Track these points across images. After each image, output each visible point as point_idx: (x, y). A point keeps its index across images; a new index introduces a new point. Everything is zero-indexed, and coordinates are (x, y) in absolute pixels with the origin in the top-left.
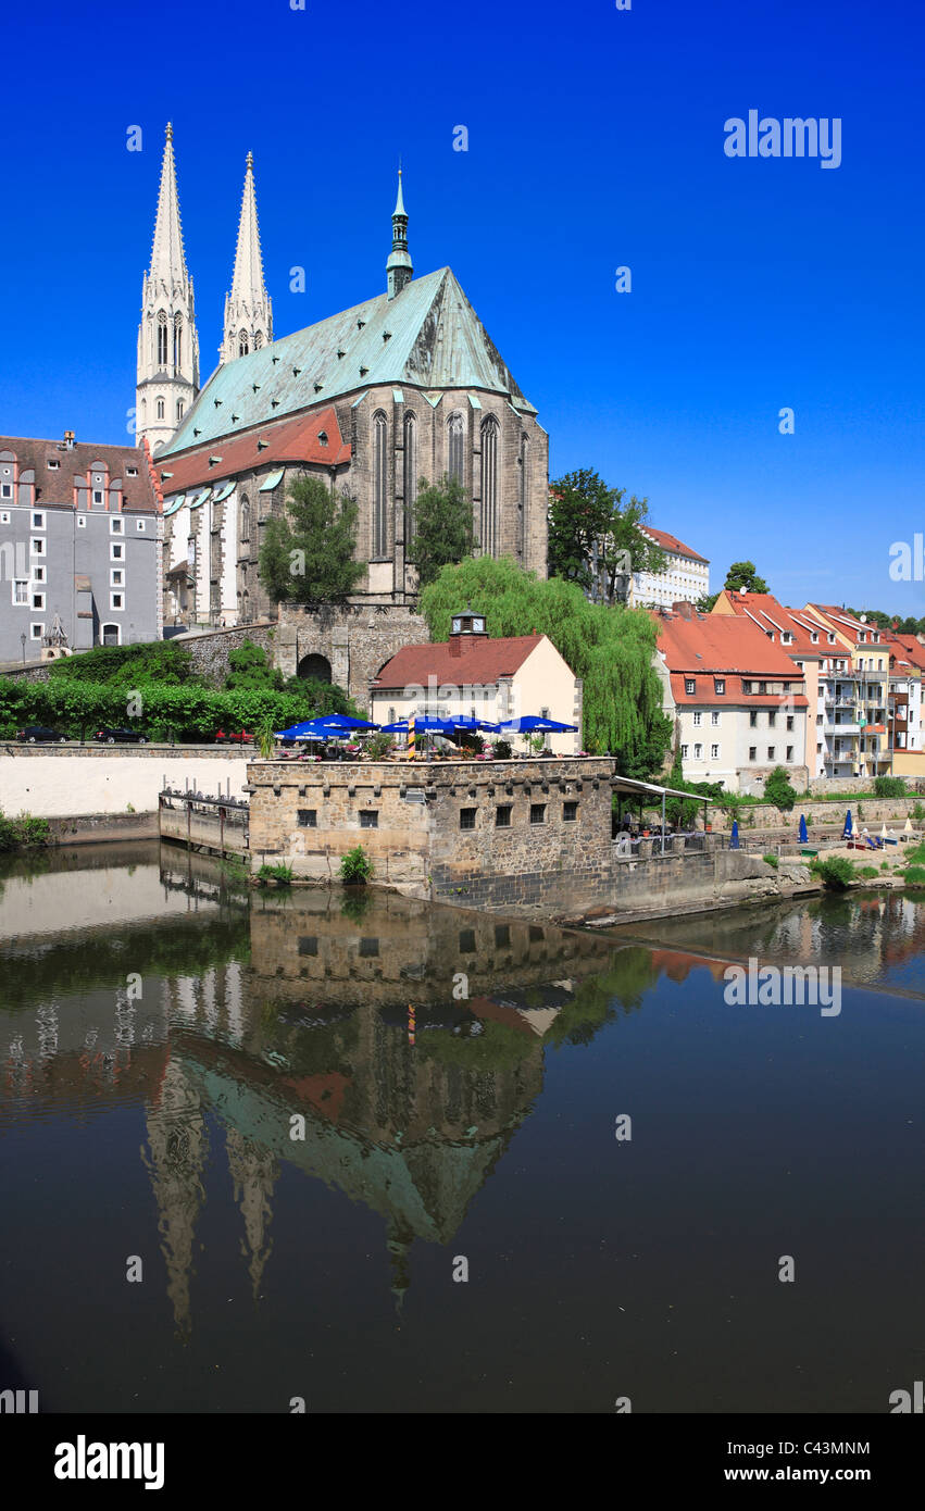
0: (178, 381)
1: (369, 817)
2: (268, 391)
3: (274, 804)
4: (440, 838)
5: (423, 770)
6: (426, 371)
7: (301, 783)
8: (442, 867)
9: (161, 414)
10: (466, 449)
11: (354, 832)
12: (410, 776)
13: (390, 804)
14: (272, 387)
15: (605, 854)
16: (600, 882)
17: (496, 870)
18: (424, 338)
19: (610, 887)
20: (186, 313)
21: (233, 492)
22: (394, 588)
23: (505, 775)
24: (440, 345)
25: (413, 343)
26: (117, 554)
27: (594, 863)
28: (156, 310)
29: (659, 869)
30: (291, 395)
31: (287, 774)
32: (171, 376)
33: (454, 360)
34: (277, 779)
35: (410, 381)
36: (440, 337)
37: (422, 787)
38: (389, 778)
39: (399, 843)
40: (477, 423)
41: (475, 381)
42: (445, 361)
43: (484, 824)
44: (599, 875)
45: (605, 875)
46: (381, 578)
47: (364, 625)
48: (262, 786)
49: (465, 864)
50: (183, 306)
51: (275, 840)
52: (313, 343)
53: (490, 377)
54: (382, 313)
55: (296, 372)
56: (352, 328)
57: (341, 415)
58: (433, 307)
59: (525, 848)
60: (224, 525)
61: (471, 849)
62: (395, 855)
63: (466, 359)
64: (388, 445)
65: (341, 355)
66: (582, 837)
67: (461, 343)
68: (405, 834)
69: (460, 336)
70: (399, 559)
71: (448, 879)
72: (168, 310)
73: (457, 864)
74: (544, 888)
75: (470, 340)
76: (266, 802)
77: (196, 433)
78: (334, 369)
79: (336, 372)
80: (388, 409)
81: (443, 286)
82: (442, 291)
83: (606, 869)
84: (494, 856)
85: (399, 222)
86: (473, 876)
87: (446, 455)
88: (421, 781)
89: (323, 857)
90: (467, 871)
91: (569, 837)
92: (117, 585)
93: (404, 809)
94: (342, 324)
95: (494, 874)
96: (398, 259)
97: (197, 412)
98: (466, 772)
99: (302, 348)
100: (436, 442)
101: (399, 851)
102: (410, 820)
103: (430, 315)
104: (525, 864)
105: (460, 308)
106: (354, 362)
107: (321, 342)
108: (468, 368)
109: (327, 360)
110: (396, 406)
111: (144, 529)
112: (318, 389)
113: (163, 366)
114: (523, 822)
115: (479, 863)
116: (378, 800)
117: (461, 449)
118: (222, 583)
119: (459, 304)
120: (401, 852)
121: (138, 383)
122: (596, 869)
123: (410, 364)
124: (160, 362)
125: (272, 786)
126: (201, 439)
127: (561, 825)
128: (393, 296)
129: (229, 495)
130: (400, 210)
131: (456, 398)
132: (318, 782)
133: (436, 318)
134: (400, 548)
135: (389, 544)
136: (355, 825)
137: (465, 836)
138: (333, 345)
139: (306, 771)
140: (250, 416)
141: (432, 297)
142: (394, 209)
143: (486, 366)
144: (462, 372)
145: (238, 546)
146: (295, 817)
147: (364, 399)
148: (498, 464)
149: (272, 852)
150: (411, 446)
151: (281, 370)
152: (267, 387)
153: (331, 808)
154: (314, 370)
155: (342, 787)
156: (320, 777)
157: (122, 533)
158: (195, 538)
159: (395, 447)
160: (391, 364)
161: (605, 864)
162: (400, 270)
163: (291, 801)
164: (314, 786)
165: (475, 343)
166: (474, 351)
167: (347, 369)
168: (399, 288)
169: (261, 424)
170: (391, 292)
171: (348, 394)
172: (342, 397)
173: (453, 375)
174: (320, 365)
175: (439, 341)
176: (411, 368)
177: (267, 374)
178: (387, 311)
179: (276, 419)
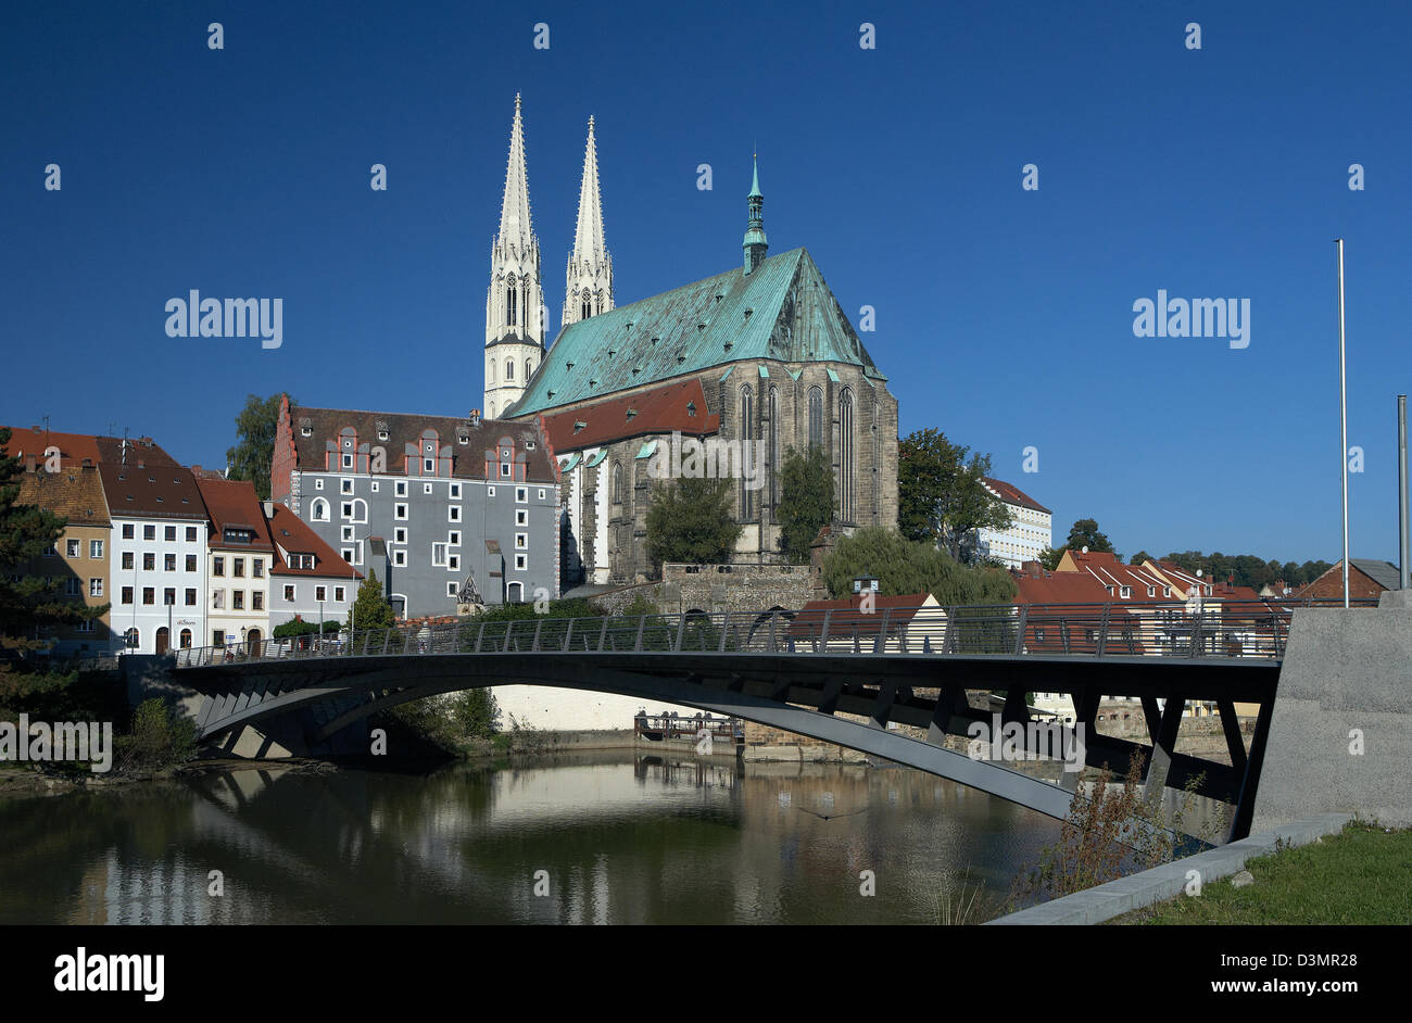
0: (528, 341)
2: (626, 357)
6: (787, 346)
9: (510, 374)
10: (824, 419)
14: (628, 353)
18: (784, 315)
20: (533, 275)
21: (605, 458)
22: (760, 547)
24: (799, 321)
25: (775, 320)
26: (521, 520)
28: (506, 273)
30: (652, 364)
32: (520, 337)
33: (812, 336)
35: (773, 357)
36: (799, 314)
40: (836, 395)
41: (831, 355)
42: (804, 337)
46: (749, 540)
47: (739, 583)
50: (531, 268)
51: (763, 736)
52: (668, 312)
53: (845, 351)
54: (740, 288)
55: (655, 341)
56: (709, 300)
57: (709, 386)
58: (791, 286)
60: (597, 489)
63: (824, 334)
64: (754, 416)
65: (702, 327)
67: (818, 319)
69: (817, 313)
70: (766, 521)
72: (517, 273)
75: (826, 316)
77: (550, 394)
78: (696, 340)
79: (698, 344)
80: (754, 382)
81: (800, 265)
82: (800, 270)
85: (755, 202)
87: (806, 424)
89: (795, 748)
92: (522, 548)
94: (697, 294)
96: (753, 237)
97: (547, 373)
99: (657, 315)
100: (797, 413)
103: (789, 294)
105: (816, 285)
106: (718, 335)
107: (677, 311)
108: (826, 344)
109: (687, 330)
110: (761, 381)
111: (544, 497)
112: (681, 359)
113: (511, 328)
117: (820, 418)
118: (596, 543)
119: (815, 282)
121: (488, 343)
123: (773, 341)
124: (509, 324)
126: (556, 401)
128: (750, 271)
129: (602, 461)
130: (755, 191)
131: (815, 372)
133: (795, 296)
134: (766, 511)
135: (755, 507)
138: (690, 315)
140: (608, 382)
141: (790, 277)
142: (750, 190)
143: (841, 340)
144: (821, 346)
145: (610, 508)
147: (731, 374)
148: (854, 431)
149: (760, 744)
150: (774, 416)
151: (636, 336)
152: (624, 352)
154: (673, 340)
157: (526, 502)
158: (567, 501)
159: (760, 418)
160: (756, 340)
162: (756, 248)
165: (830, 318)
166: (830, 326)
167: (709, 343)
168: (756, 263)
169: (622, 390)
170: (748, 267)
171: (713, 367)
172: (707, 369)
173: (812, 350)
174: (679, 335)
175: (798, 318)
176: (774, 344)
177: (621, 339)
178: (746, 286)
179: (638, 386)
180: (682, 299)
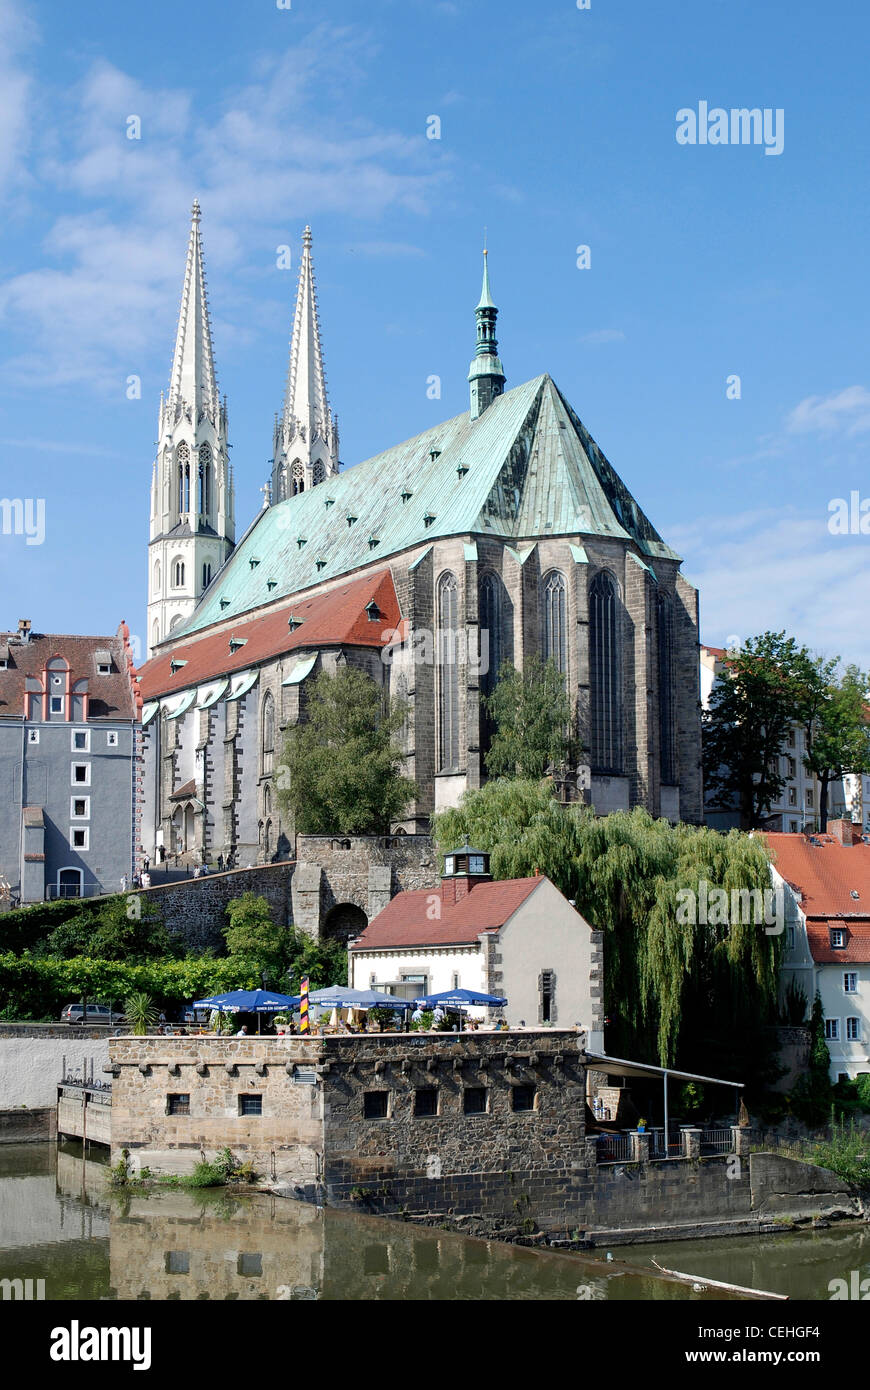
0: (203, 532)
1: (250, 1103)
2: (316, 546)
3: (141, 1086)
4: (337, 1127)
5: (314, 1045)
6: (513, 516)
7: (172, 1062)
8: (340, 1163)
10: (568, 618)
11: (232, 1121)
12: (298, 1051)
13: (276, 1087)
14: (320, 541)
15: (576, 1153)
16: (569, 1189)
17: (416, 1169)
18: (510, 472)
19: (585, 1197)
20: (216, 444)
21: (253, 686)
23: (426, 1051)
24: (534, 477)
25: (494, 478)
26: (80, 777)
27: (559, 1163)
28: (176, 442)
29: (661, 1175)
30: (342, 552)
31: (156, 1050)
32: (192, 527)
33: (552, 498)
34: (145, 1056)
35: (488, 531)
36: (533, 468)
37: (313, 1065)
38: (274, 1054)
39: (286, 1133)
40: (585, 581)
41: (578, 526)
42: (539, 502)
43: (398, 1111)
44: (567, 1181)
45: (576, 1180)
46: (450, 797)
47: (414, 863)
48: (127, 1065)
49: (371, 1161)
50: (211, 434)
51: (142, 1130)
52: (375, 479)
53: (602, 519)
54: (463, 437)
55: (352, 520)
56: (424, 459)
57: (400, 578)
58: (524, 429)
59: (458, 1142)
60: (241, 731)
61: (380, 1143)
62: (281, 1148)
63: (567, 496)
65: (407, 496)
66: (539, 1130)
67: (562, 475)
68: (293, 1122)
69: (561, 466)
70: (475, 771)
71: (347, 1179)
72: (190, 441)
73: (360, 1160)
74: (485, 1194)
76: (131, 1085)
77: (224, 604)
78: (397, 516)
79: (399, 519)
80: (459, 569)
81: (539, 398)
82: (537, 406)
83: (577, 1173)
84: (413, 1152)
85: (483, 315)
86: (382, 1177)
88: (311, 1058)
89: (197, 1152)
90: (375, 1170)
91: (521, 1131)
92: (81, 818)
93: (291, 1091)
94: (413, 453)
95: (412, 1174)
96: (482, 365)
97: (228, 574)
98: (371, 1047)
99: (363, 486)
101: (286, 1144)
102: (299, 1106)
103: (520, 440)
104: (458, 1164)
106: (420, 506)
107: (385, 479)
108: (572, 508)
109: (389, 504)
110: (467, 566)
111: (116, 744)
112: (374, 543)
114: (454, 1110)
115: (391, 1161)
116: (262, 1080)
117: (562, 618)
118: (240, 808)
119: (561, 423)
120: (290, 1144)
121: (152, 538)
122: (564, 1172)
123: (490, 508)
125: (137, 1065)
126: (230, 611)
127: (510, 1116)
128: (477, 415)
131: (554, 548)
132: (191, 1060)
133: (528, 443)
134: (475, 757)
135: (462, 751)
136: (233, 1112)
137: (371, 1127)
138: (399, 482)
139: (178, 1047)
140: (290, 581)
141: (522, 416)
142: (479, 300)
143: (598, 504)
144: (563, 514)
145: (262, 758)
146: (164, 1102)
147: (427, 558)
148: (617, 635)
149: (137, 1145)
150: (491, 617)
151: (333, 517)
152: (316, 540)
153: (206, 1091)
154: (373, 518)
155: (220, 1065)
156: (194, 1054)
157: (88, 750)
158: (204, 749)
160: (463, 509)
161: (575, 1166)
162: (486, 381)
163: (161, 1084)
164: (186, 1065)
165: (583, 475)
167: (411, 517)
168: (486, 402)
169: (300, 591)
170: (474, 411)
171: (406, 550)
172: (399, 553)
173: (551, 520)
174: (381, 510)
175: (532, 474)
176: (491, 513)
177: (319, 521)
178: (468, 436)
179: (319, 584)
180: (395, 462)
